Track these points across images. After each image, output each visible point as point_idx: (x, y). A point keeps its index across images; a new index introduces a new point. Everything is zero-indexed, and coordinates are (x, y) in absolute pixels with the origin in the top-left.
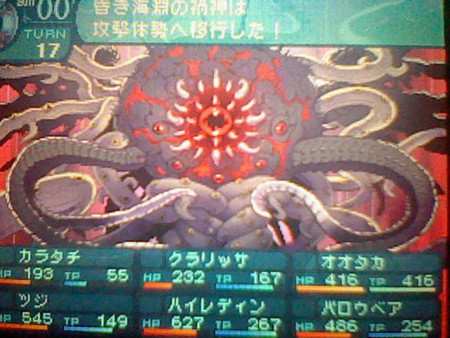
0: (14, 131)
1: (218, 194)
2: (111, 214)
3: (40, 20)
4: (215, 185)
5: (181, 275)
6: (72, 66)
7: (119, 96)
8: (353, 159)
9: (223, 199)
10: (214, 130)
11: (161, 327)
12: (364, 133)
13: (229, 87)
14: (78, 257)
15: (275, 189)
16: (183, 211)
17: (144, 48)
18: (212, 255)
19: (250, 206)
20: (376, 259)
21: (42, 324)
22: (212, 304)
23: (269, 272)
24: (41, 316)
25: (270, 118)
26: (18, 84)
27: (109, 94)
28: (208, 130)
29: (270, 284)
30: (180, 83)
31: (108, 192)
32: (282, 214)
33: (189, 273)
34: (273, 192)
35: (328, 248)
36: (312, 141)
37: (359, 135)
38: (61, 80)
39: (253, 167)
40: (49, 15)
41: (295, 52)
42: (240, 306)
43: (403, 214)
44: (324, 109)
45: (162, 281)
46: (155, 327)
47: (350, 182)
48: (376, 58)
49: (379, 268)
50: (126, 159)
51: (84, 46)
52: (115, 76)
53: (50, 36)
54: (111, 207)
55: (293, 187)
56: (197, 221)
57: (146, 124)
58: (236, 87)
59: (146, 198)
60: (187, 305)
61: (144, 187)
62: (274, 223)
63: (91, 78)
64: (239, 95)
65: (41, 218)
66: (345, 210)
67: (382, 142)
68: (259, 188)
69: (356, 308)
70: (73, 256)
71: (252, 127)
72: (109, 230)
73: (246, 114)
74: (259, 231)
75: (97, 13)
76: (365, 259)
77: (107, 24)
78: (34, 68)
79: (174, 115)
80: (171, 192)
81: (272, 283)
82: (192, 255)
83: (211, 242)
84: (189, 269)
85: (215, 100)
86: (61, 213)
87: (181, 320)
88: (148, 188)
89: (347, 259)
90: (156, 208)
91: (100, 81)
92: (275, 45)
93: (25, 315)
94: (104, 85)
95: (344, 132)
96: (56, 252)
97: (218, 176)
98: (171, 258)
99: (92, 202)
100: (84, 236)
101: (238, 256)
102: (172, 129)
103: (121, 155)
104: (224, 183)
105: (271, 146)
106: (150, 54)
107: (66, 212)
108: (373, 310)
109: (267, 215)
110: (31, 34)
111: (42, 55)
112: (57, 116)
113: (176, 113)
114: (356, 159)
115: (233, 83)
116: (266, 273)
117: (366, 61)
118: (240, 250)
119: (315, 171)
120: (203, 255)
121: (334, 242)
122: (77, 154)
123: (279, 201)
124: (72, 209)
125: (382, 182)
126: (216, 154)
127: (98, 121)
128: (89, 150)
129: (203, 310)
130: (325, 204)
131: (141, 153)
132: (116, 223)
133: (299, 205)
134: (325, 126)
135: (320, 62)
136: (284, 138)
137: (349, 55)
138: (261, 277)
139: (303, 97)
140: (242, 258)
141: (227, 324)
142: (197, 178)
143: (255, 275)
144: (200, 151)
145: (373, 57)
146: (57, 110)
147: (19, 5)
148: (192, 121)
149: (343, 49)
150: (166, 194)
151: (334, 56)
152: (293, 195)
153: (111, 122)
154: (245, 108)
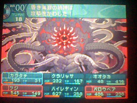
0: (9, 41)
1: (65, 58)
2: (36, 64)
3: (16, 11)
4: (64, 56)
5: (55, 80)
6: (25, 23)
7: (38, 32)
8: (102, 49)
9: (67, 60)
10: (64, 41)
11: (49, 95)
12: (104, 41)
13: (68, 29)
14: (27, 76)
15: (81, 57)
16: (56, 63)
17: (45, 19)
18: (64, 75)
19: (74, 61)
20: (108, 76)
21: (16, 94)
22: (63, 88)
23: (79, 79)
24: (16, 92)
25: (79, 37)
26: (10, 28)
27: (35, 31)
28: (62, 41)
29: (79, 83)
30: (55, 28)
31: (35, 58)
32: (83, 64)
33: (57, 80)
34: (80, 57)
35: (95, 73)
36: (91, 44)
37: (103, 42)
38: (22, 27)
39: (74, 51)
40: (19, 10)
41: (86, 20)
42: (71, 89)
43: (115, 63)
44: (94, 35)
45: (50, 82)
46: (48, 95)
47: (101, 55)
48: (107, 22)
49: (109, 78)
50: (40, 48)
51: (28, 18)
52: (37, 26)
53: (19, 15)
54: (36, 62)
55: (85, 56)
56: (59, 65)
57: (46, 39)
58: (70, 29)
59: (46, 59)
60: (57, 89)
61: (45, 56)
62: (80, 66)
63: (30, 27)
64: (71, 31)
65: (16, 65)
66: (100, 62)
67: (110, 44)
68: (76, 56)
69: (103, 89)
70: (25, 75)
71: (74, 40)
72: (35, 68)
73: (73, 36)
74: (76, 68)
75: (32, 9)
76: (105, 76)
77: (35, 12)
78: (15, 24)
79: (53, 37)
80: (52, 58)
81: (80, 82)
82: (58, 75)
83: (63, 71)
84: (57, 79)
85: (64, 33)
86: (22, 64)
87: (55, 93)
88: (46, 56)
89: (100, 76)
90: (48, 62)
91: (33, 27)
92: (80, 18)
93: (12, 92)
94: (34, 28)
95: (99, 41)
96: (21, 74)
97: (65, 53)
98: (52, 76)
99: (30, 60)
100: (28, 70)
101: (70, 75)
102: (53, 41)
103: (38, 48)
104: (67, 55)
105: (80, 45)
106: (47, 20)
107: (23, 63)
108: (107, 89)
109: (79, 64)
110: (14, 15)
111: (17, 20)
112: (21, 37)
113: (54, 36)
114: (102, 48)
115: (69, 28)
116: (78, 80)
117: (105, 22)
118: (71, 74)
119: (91, 52)
120: (61, 75)
121: (97, 71)
122: (26, 47)
123: (82, 60)
124: (25, 62)
125: (109, 55)
126: (65, 47)
127: (32, 38)
128: (30, 46)
129: (61, 90)
130: (94, 61)
131: (44, 47)
132: (37, 66)
133: (87, 61)
134: (94, 39)
135: (92, 22)
136: (83, 43)
137: (100, 21)
138: (77, 81)
139: (88, 32)
140: (72, 76)
141: (68, 94)
142: (59, 54)
143: (75, 80)
144: (60, 46)
145: (107, 21)
146: (21, 35)
147: (10, 7)
148: (58, 38)
149: (99, 19)
150: (51, 58)
151: (96, 21)
152: (86, 58)
153: (36, 38)
154: (72, 35)
